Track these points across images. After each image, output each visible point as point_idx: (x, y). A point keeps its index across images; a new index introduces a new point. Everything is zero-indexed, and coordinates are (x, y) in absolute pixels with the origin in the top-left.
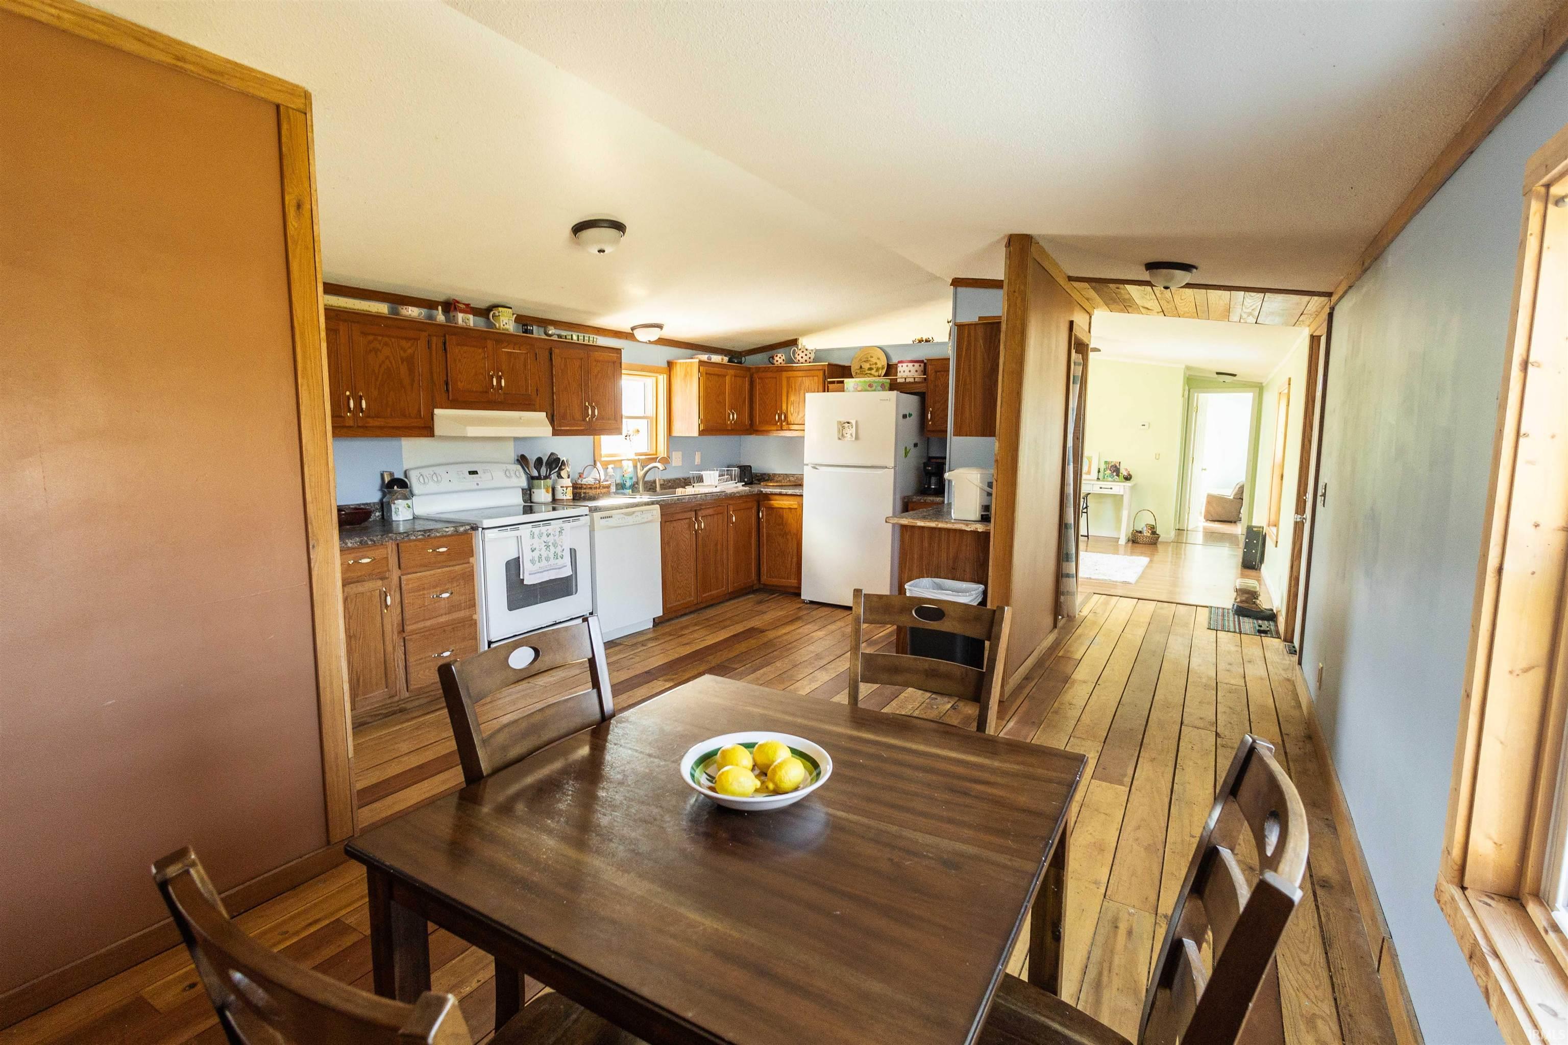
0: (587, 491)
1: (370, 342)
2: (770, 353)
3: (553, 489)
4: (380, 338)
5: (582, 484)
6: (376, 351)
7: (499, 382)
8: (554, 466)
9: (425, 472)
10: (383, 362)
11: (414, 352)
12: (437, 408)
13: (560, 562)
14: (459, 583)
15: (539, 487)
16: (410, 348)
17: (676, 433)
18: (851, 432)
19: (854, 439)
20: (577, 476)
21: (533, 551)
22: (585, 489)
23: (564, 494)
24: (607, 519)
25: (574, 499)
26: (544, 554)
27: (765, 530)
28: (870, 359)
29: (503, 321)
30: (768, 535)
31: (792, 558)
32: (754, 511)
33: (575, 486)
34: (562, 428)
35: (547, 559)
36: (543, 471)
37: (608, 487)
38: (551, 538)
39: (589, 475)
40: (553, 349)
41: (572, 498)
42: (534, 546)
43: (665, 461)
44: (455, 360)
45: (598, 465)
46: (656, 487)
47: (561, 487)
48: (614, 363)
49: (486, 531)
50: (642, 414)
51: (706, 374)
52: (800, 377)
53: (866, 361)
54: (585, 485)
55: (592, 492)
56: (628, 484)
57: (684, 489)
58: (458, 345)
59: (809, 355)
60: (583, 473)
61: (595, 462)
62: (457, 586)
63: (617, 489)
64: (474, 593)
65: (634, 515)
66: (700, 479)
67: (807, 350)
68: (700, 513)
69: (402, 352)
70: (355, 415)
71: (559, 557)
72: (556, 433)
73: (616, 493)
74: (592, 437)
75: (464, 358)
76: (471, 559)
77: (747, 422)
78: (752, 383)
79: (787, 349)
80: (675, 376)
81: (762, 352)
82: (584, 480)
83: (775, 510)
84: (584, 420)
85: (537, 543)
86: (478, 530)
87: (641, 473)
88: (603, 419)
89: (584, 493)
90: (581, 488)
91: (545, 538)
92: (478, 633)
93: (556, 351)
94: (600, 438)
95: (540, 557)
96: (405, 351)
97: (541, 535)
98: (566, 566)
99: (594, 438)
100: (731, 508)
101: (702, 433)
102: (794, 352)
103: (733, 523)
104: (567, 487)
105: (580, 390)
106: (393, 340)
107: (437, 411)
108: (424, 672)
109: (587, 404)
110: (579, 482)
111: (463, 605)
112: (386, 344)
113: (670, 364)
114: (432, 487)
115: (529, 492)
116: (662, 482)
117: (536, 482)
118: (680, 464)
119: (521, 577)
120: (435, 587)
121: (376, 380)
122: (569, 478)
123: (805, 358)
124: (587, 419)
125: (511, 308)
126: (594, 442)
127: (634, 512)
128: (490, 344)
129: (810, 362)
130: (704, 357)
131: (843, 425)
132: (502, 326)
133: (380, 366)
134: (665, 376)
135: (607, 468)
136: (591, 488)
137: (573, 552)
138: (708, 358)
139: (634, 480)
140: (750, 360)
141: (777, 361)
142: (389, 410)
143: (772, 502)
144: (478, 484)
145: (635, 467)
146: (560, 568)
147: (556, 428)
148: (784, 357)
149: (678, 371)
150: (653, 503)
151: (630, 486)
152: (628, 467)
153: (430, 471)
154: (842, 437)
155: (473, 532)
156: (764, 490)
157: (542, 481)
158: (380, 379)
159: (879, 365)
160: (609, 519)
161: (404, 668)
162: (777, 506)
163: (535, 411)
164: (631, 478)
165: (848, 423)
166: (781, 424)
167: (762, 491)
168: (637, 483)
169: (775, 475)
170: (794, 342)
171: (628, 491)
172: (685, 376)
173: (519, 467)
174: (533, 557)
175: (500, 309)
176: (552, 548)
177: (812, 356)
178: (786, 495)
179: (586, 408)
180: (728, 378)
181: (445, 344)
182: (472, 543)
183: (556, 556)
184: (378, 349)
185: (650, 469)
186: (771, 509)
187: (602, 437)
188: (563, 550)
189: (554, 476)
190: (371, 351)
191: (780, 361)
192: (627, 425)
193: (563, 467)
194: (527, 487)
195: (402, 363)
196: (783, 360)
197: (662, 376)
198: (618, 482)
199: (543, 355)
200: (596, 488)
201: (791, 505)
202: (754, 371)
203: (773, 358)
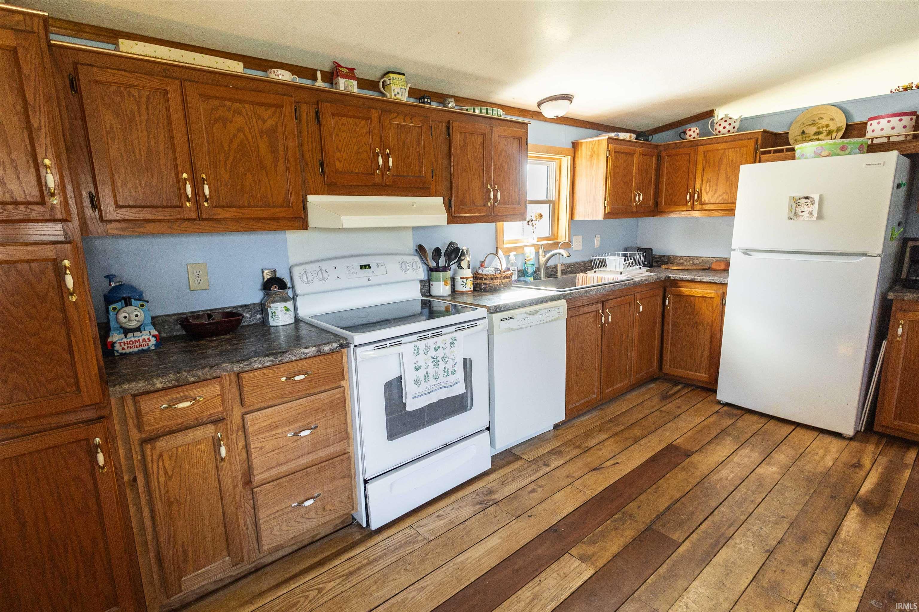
0: (488, 282)
1: (215, 109)
2: (682, 129)
3: (453, 280)
4: (228, 103)
5: (482, 275)
6: (225, 121)
7: (386, 161)
8: (453, 256)
9: (310, 268)
10: (235, 136)
11: (277, 123)
12: (311, 194)
13: (451, 379)
14: (326, 414)
15: (438, 280)
16: (270, 117)
17: (577, 217)
18: (810, 209)
19: (815, 218)
20: (478, 265)
21: (417, 370)
22: (486, 279)
23: (464, 285)
24: (508, 321)
25: (474, 290)
26: (432, 371)
27: (671, 317)
28: (818, 121)
29: (394, 90)
30: (675, 324)
31: (703, 351)
32: (660, 298)
33: (476, 277)
34: (461, 215)
35: (436, 377)
36: (442, 262)
37: (510, 277)
38: (440, 354)
39: (491, 263)
40: (451, 122)
41: (472, 289)
42: (419, 364)
43: (567, 245)
44: (331, 135)
45: (500, 253)
46: (557, 273)
47: (461, 278)
48: (519, 139)
49: (359, 350)
50: (544, 198)
51: (615, 152)
52: (722, 149)
53: (813, 124)
54: (486, 275)
55: (493, 283)
56: (530, 270)
57: (585, 275)
58: (333, 114)
59: (733, 125)
60: (484, 262)
61: (497, 249)
62: (324, 417)
63: (519, 276)
64: (346, 422)
65: (538, 315)
66: (603, 264)
67: (730, 118)
68: (607, 305)
69: (260, 122)
70: (198, 205)
71: (450, 374)
72: (452, 220)
73: (517, 281)
74: (494, 223)
75: (344, 131)
76: (342, 383)
77: (652, 203)
78: (659, 161)
79: (701, 123)
80: (580, 158)
81: (670, 129)
82: (485, 270)
83: (685, 298)
84: (485, 205)
85: (422, 360)
86: (349, 347)
87: (543, 260)
88: (506, 203)
89: (485, 284)
90: (481, 279)
91: (432, 353)
92: (352, 469)
93: (455, 124)
94: (503, 225)
95: (427, 376)
96: (264, 121)
97: (427, 349)
98: (458, 382)
99: (496, 225)
100: (638, 296)
101: (608, 216)
102: (712, 125)
103: (639, 313)
104: (467, 278)
105: (481, 171)
106: (246, 105)
107: (311, 199)
108: (281, 526)
109: (489, 187)
110: (480, 271)
111: (332, 439)
112: (238, 112)
113: (575, 145)
114: (317, 285)
115: (428, 284)
116: (563, 268)
117: (434, 273)
118: (580, 248)
119: (404, 401)
120: (291, 423)
121: (227, 157)
122: (469, 268)
123: (728, 128)
124: (489, 204)
125: (404, 74)
126: (496, 229)
127: (538, 311)
128: (375, 115)
129: (733, 133)
130: (612, 135)
131: (796, 202)
132: (393, 96)
133: (231, 141)
134: (569, 157)
135: (509, 256)
136: (492, 279)
137: (467, 363)
138: (615, 136)
139: (536, 266)
140: (659, 139)
141: (690, 136)
142: (246, 197)
143: (682, 289)
144: (369, 280)
145: (537, 253)
146: (452, 386)
147: (454, 215)
148: (698, 131)
149: (584, 152)
150: (558, 298)
151: (532, 273)
152: (530, 253)
153: (314, 267)
154: (794, 215)
155: (344, 351)
156: (672, 276)
157: (441, 273)
158: (231, 158)
159: (833, 127)
160: (510, 321)
161: (253, 525)
162: (688, 293)
163: (430, 195)
164: (533, 265)
165: (807, 198)
166: (693, 204)
167: (669, 277)
168: (538, 269)
169: (675, 257)
170: (710, 114)
171: (529, 278)
172: (592, 156)
173: (417, 259)
174: (418, 377)
175: (391, 75)
176: (441, 363)
177: (737, 125)
178: (700, 282)
179: (488, 191)
180: (636, 157)
181: (317, 113)
182: (342, 363)
183: (446, 372)
184: (227, 119)
185: (553, 256)
186: (680, 296)
187: (505, 223)
188: (455, 364)
189: (454, 267)
190: (216, 121)
191: (694, 135)
192: (532, 210)
193: (463, 258)
194: (426, 278)
195: (261, 137)
196: (698, 134)
197: (566, 158)
198: (519, 268)
199: (440, 130)
200: (497, 278)
201: (707, 293)
202: (662, 148)
203: (685, 133)
